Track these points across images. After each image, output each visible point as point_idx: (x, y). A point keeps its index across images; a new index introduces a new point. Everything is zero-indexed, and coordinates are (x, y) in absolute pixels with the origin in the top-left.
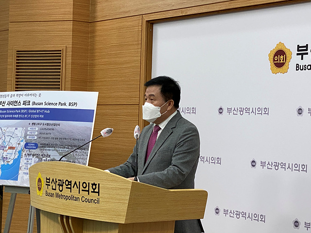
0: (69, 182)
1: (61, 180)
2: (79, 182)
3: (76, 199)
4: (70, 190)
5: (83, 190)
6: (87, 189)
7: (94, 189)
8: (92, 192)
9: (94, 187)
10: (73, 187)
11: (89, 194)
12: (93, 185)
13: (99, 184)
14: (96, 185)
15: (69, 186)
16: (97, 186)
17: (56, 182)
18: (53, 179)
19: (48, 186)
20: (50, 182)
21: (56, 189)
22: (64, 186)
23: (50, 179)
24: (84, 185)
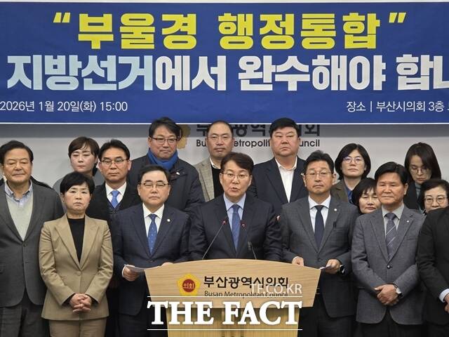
0: (247, 279)
1: (235, 279)
2: (263, 278)
3: (259, 295)
4: (249, 286)
5: (267, 285)
9: (281, 281)
10: (254, 283)
12: (279, 279)
13: (287, 278)
15: (249, 283)
16: (285, 280)
18: (220, 278)
19: (209, 284)
20: (213, 281)
21: (225, 287)
22: (240, 283)
23: (212, 278)
24: (269, 280)
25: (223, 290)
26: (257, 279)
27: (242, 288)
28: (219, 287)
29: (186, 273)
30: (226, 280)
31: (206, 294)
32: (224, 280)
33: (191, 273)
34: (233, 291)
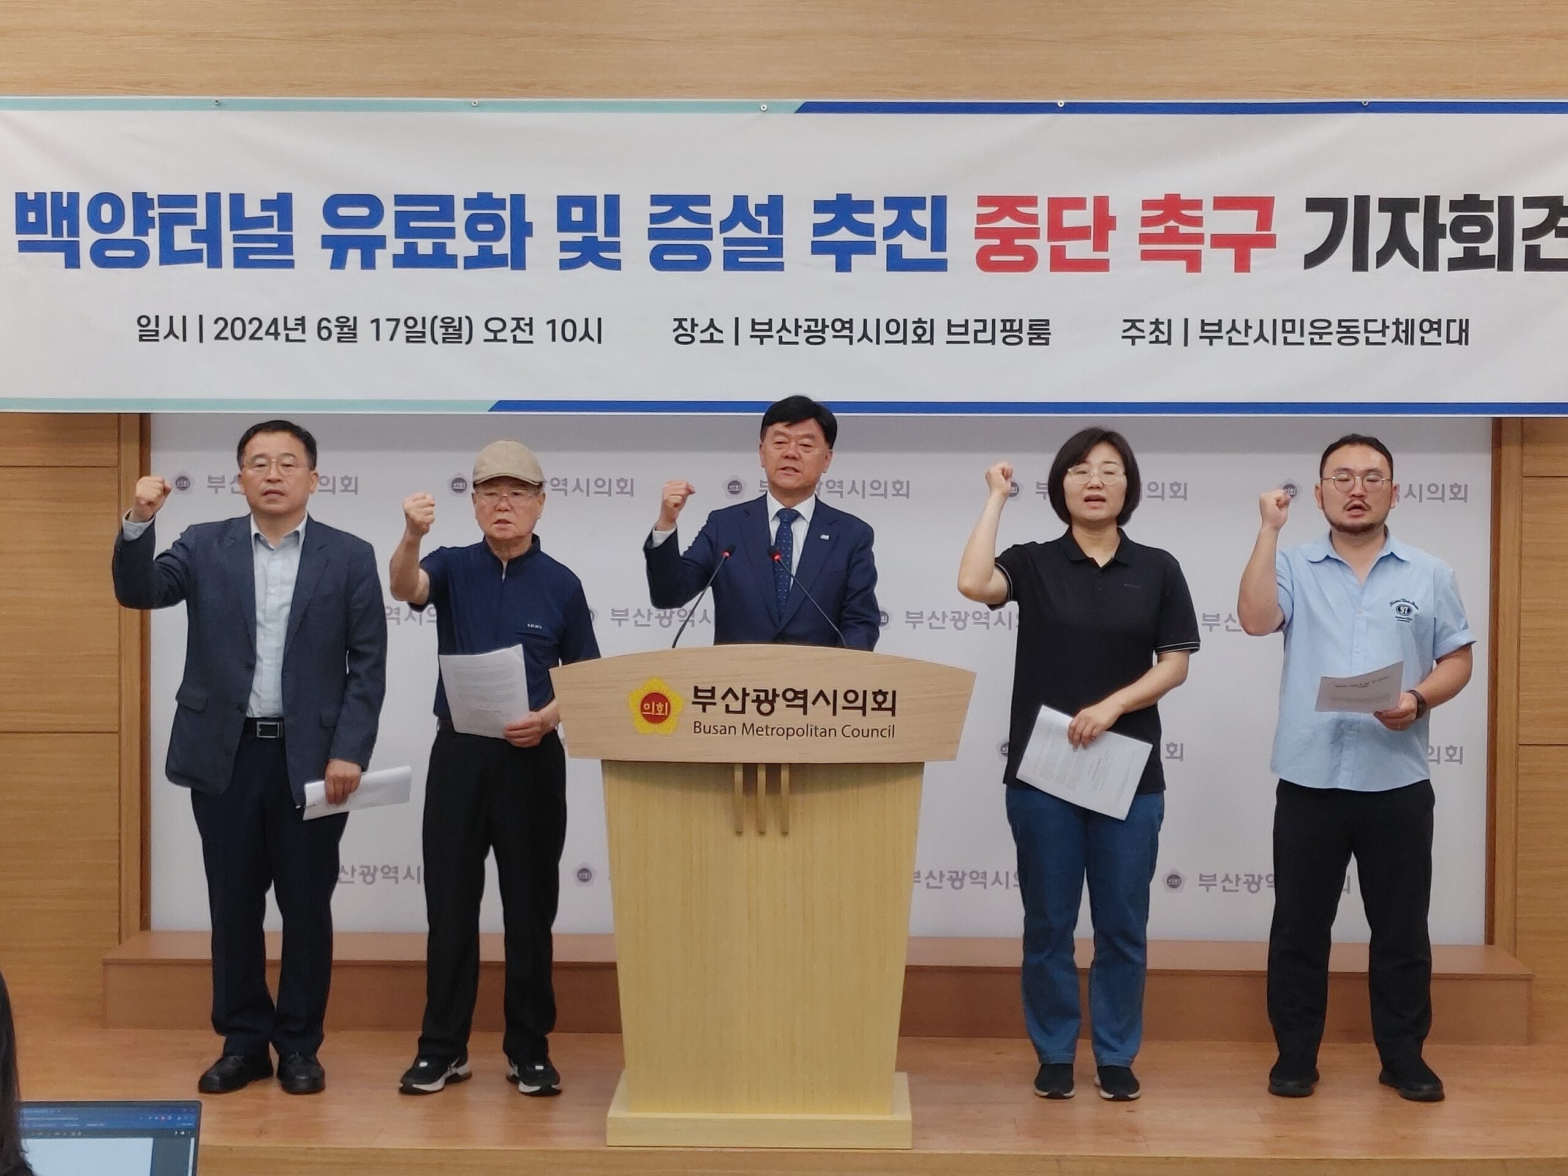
0: (796, 693)
1: (766, 692)
2: (835, 692)
3: (825, 733)
4: (802, 709)
5: (844, 708)
6: (859, 703)
7: (880, 704)
8: (873, 709)
9: (880, 698)
10: (814, 703)
11: (864, 714)
12: (875, 694)
13: (894, 692)
14: (887, 693)
15: (801, 702)
16: (889, 697)
17: (745, 694)
18: (730, 691)
19: (704, 705)
20: (713, 697)
21: (743, 711)
22: (780, 702)
23: (713, 690)
24: (851, 697)
25: (737, 720)
26: (821, 693)
27: (784, 715)
28: (728, 711)
29: (649, 678)
31: (697, 727)
32: (740, 694)
33: (662, 678)
34: (761, 721)
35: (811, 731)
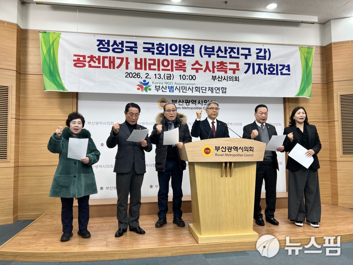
0: (235, 147)
1: (230, 147)
2: (243, 147)
3: (241, 155)
4: (237, 151)
5: (244, 150)
7: (251, 149)
8: (249, 151)
10: (239, 149)
13: (253, 147)
18: (223, 147)
19: (217, 150)
20: (219, 148)
21: (225, 151)
22: (232, 149)
23: (219, 147)
24: (246, 148)
25: (224, 153)
26: (240, 147)
27: (233, 152)
28: (222, 151)
29: (206, 145)
30: (226, 148)
31: (216, 155)
32: (225, 148)
33: (208, 145)
34: (229, 153)
35: (238, 155)
